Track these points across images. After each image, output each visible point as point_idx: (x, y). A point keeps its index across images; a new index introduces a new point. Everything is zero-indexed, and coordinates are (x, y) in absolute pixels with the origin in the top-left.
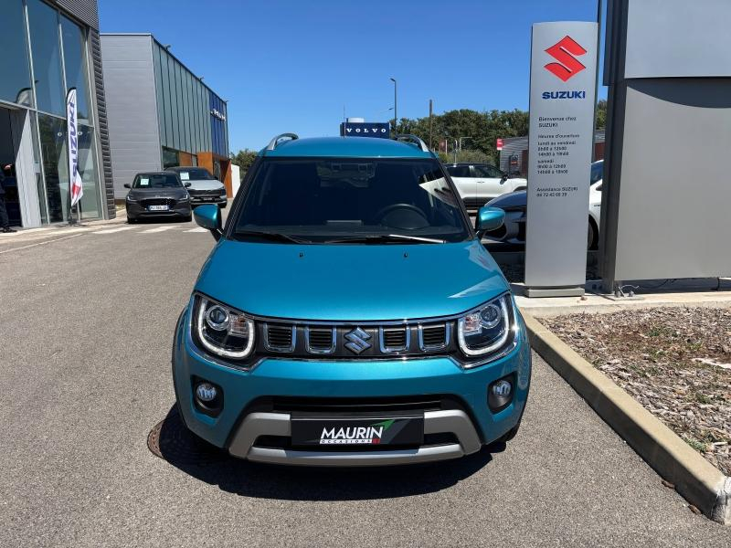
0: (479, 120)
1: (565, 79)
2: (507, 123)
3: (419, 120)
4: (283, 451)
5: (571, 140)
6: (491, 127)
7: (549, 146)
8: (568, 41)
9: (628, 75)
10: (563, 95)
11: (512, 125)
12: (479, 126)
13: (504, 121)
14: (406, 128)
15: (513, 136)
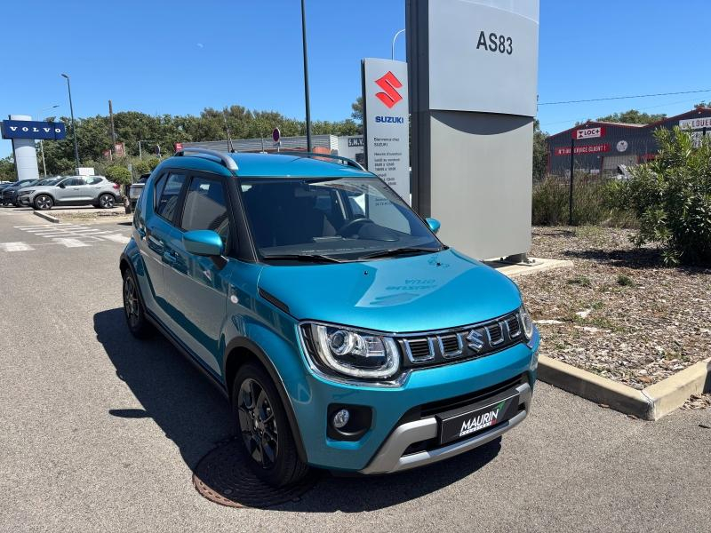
0: (152, 124)
1: (390, 106)
2: (180, 128)
3: (82, 120)
4: (426, 453)
5: (396, 157)
6: (165, 130)
7: (383, 162)
8: (390, 75)
9: (432, 107)
10: (389, 120)
11: (186, 130)
12: (152, 129)
13: (177, 126)
14: (68, 127)
15: (188, 140)
